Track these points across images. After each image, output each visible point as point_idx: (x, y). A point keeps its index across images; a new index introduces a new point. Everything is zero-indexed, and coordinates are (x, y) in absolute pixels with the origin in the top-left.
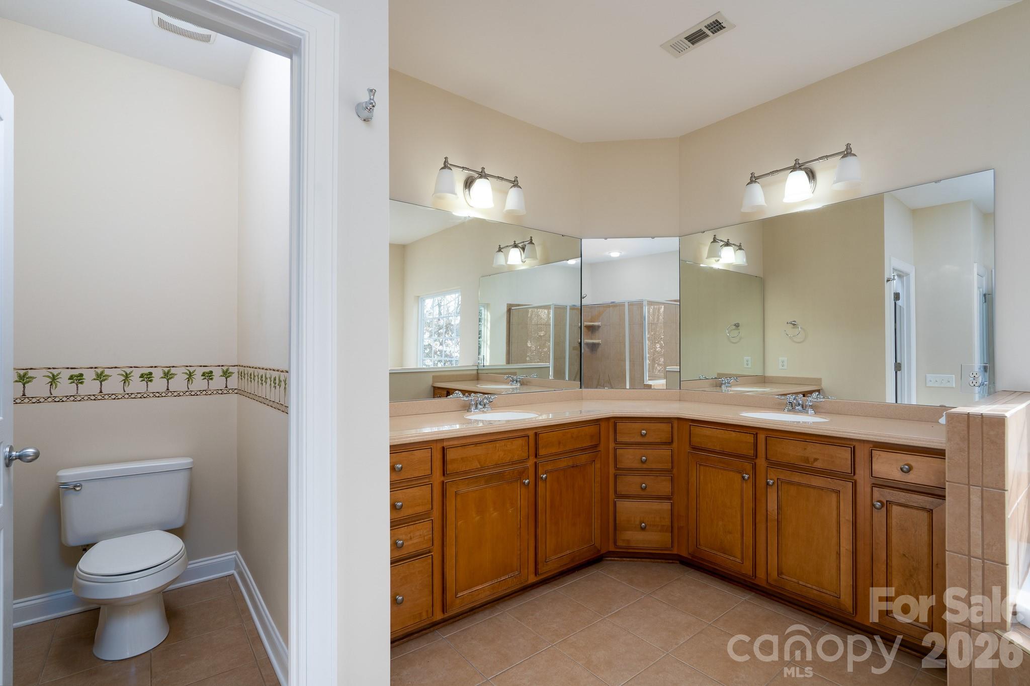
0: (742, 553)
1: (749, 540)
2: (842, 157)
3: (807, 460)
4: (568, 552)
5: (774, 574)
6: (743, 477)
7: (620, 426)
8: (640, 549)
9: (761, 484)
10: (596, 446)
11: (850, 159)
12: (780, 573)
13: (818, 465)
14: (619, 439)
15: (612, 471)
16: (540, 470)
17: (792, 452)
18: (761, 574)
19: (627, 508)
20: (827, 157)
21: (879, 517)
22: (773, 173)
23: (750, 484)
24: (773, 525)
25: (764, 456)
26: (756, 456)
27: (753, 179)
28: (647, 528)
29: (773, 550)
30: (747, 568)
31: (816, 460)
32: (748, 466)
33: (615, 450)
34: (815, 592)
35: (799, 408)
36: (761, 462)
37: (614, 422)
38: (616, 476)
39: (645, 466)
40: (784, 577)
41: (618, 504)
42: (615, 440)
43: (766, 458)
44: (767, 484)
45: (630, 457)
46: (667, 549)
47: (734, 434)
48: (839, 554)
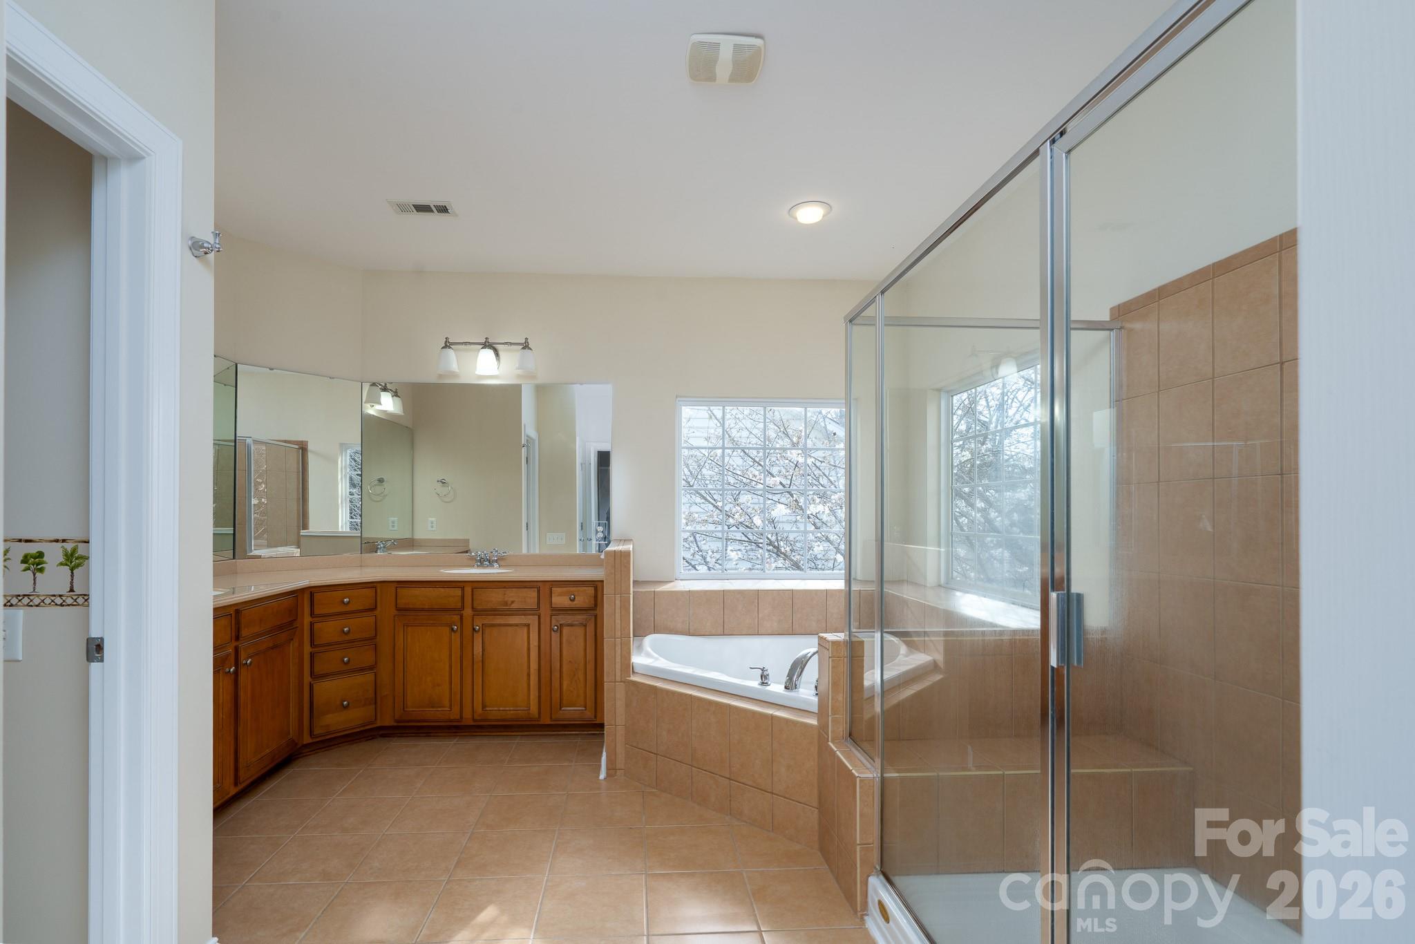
0: (450, 701)
1: (456, 687)
2: (523, 348)
3: (506, 603)
4: (268, 751)
5: (479, 709)
6: (452, 629)
7: (317, 596)
8: (340, 732)
9: (467, 631)
10: (291, 623)
11: (527, 351)
12: (484, 707)
13: (514, 606)
14: (317, 612)
15: (307, 649)
16: (243, 655)
17: (495, 597)
18: (467, 714)
19: (328, 689)
20: (511, 344)
21: (555, 636)
22: (466, 343)
23: (458, 634)
24: (478, 666)
25: (470, 606)
26: (463, 607)
27: (448, 345)
28: (350, 705)
29: (478, 688)
30: (455, 714)
31: (513, 602)
32: (457, 618)
33: (312, 624)
34: (512, 712)
35: (487, 563)
36: (468, 612)
37: (311, 592)
38: (312, 656)
39: (347, 638)
40: (488, 709)
41: (316, 687)
42: (312, 614)
43: (473, 608)
44: (474, 629)
45: (329, 630)
46: (371, 723)
47: (442, 590)
48: (529, 675)
